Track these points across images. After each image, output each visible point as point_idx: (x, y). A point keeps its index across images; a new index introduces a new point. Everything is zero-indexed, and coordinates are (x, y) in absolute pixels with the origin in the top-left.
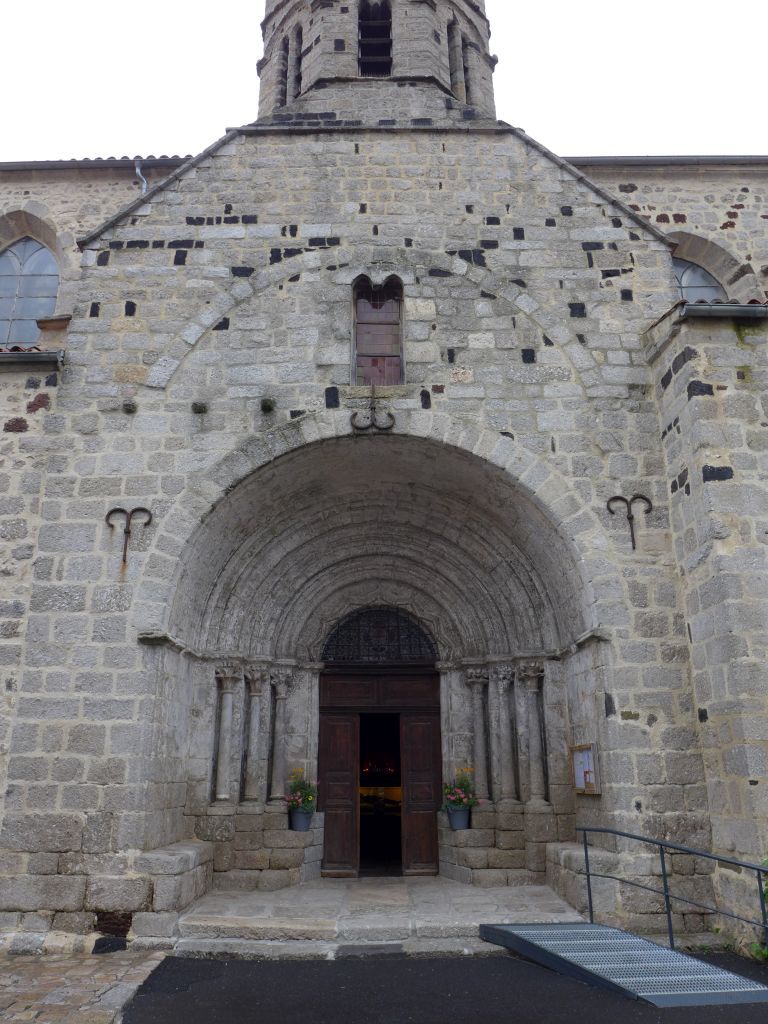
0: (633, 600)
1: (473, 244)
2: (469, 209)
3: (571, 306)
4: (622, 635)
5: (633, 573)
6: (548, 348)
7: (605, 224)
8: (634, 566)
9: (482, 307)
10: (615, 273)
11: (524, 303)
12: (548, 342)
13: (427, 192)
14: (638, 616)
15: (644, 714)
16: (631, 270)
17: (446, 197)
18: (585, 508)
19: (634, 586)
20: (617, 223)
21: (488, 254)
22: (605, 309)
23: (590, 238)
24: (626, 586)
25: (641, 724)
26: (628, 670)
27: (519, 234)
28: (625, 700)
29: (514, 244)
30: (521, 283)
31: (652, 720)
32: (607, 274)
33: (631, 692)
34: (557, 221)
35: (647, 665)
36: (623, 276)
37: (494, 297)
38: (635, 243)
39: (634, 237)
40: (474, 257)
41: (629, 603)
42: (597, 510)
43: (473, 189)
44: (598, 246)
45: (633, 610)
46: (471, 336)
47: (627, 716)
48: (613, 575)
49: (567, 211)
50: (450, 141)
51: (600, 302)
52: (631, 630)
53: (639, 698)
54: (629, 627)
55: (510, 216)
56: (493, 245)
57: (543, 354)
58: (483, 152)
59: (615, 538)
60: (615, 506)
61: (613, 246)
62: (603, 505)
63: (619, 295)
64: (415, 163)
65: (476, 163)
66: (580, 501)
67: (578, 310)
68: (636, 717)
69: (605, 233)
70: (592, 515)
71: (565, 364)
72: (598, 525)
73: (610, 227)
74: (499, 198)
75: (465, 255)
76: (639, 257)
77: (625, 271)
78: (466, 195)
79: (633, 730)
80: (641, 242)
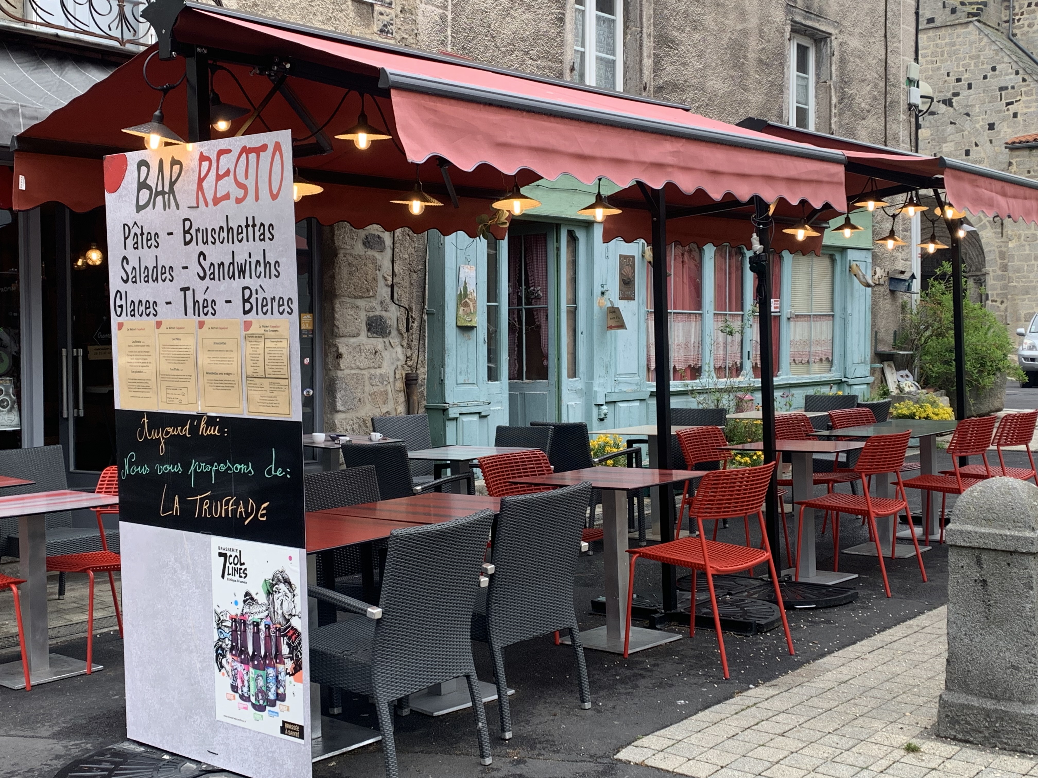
0: (1000, 258)
1: (949, 95)
2: (948, 75)
3: (989, 124)
4: (994, 271)
5: (1001, 247)
6: (977, 148)
7: (1011, 74)
8: (1002, 244)
9: (951, 128)
10: (1011, 103)
11: (967, 125)
12: (977, 145)
13: (930, 66)
14: (1001, 264)
15: (999, 300)
16: (1020, 100)
17: (939, 69)
18: (985, 221)
19: (1001, 252)
20: (1017, 73)
21: (955, 100)
22: (1005, 124)
23: (1003, 84)
24: (997, 252)
25: (998, 304)
26: (994, 284)
27: (970, 86)
28: (992, 295)
29: (967, 92)
30: (968, 115)
31: (1002, 302)
32: (1008, 104)
33: (995, 293)
34: (989, 75)
35: (1002, 282)
36: (1015, 104)
37: (955, 124)
38: (1024, 83)
39: (1024, 80)
40: (948, 103)
41: (998, 259)
42: (989, 221)
43: (951, 61)
44: (1006, 88)
45: (999, 261)
46: (944, 145)
47: (993, 301)
48: (993, 248)
49: (994, 69)
50: (943, 32)
51: (1004, 120)
52: (998, 270)
53: (997, 295)
54: (997, 268)
55: (966, 76)
56: (956, 94)
57: (973, 150)
58: (958, 36)
59: (995, 233)
60: (996, 219)
61: (1013, 88)
62: (992, 219)
63: (1012, 115)
64: (926, 49)
65: (953, 44)
66: (983, 218)
67: (991, 127)
68: (996, 301)
69: (1011, 79)
70: (987, 224)
71: (983, 155)
72: (989, 227)
73: (1013, 76)
74: (963, 65)
75: (944, 102)
76: (1025, 92)
77: (1016, 101)
78: (948, 65)
79: (994, 306)
80: (1027, 83)
